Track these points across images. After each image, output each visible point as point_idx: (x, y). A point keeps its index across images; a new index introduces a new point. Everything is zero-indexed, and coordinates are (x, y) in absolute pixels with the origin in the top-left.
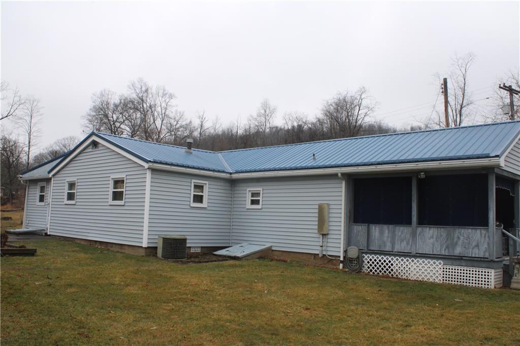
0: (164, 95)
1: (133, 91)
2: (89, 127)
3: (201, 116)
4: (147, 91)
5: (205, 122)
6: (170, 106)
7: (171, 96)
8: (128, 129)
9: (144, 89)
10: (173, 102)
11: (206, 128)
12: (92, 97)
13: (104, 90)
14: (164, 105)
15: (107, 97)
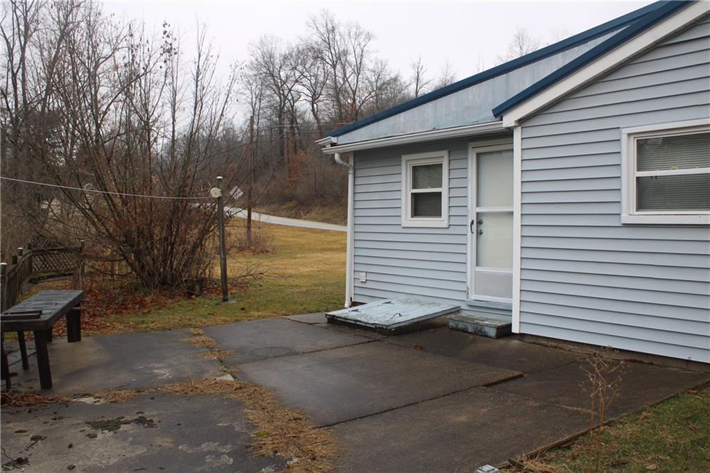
0: (357, 36)
1: (315, 31)
2: (245, 94)
3: (417, 64)
4: (333, 30)
5: (422, 74)
6: (368, 51)
7: (369, 37)
8: (307, 92)
9: (330, 26)
10: (371, 45)
11: (424, 81)
12: (248, 48)
13: (265, 36)
14: (358, 51)
15: (270, 47)
